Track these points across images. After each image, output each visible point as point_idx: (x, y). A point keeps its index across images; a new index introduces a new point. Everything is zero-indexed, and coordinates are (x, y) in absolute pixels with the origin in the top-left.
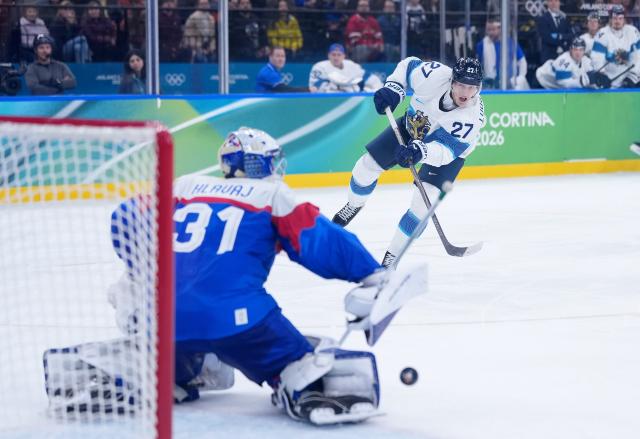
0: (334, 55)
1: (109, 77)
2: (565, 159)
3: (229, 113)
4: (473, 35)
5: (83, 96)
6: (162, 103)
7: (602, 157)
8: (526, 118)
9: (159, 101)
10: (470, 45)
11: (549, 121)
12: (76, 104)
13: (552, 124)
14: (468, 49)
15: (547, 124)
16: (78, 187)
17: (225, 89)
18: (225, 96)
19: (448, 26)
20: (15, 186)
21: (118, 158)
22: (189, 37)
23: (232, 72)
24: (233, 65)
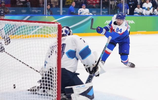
0: (83, 6)
1: (35, 11)
2: (137, 31)
3: (62, 19)
4: (116, 3)
5: (30, 15)
6: (47, 17)
7: (145, 31)
8: (128, 22)
9: (47, 16)
10: (116, 5)
11: (134, 22)
12: (28, 17)
13: (134, 23)
14: (115, 6)
15: (133, 23)
16: (29, 35)
17: (61, 14)
18: (61, 15)
19: (111, 1)
20: (16, 35)
21: (38, 29)
22: (53, 2)
23: (63, 10)
24: (63, 8)
